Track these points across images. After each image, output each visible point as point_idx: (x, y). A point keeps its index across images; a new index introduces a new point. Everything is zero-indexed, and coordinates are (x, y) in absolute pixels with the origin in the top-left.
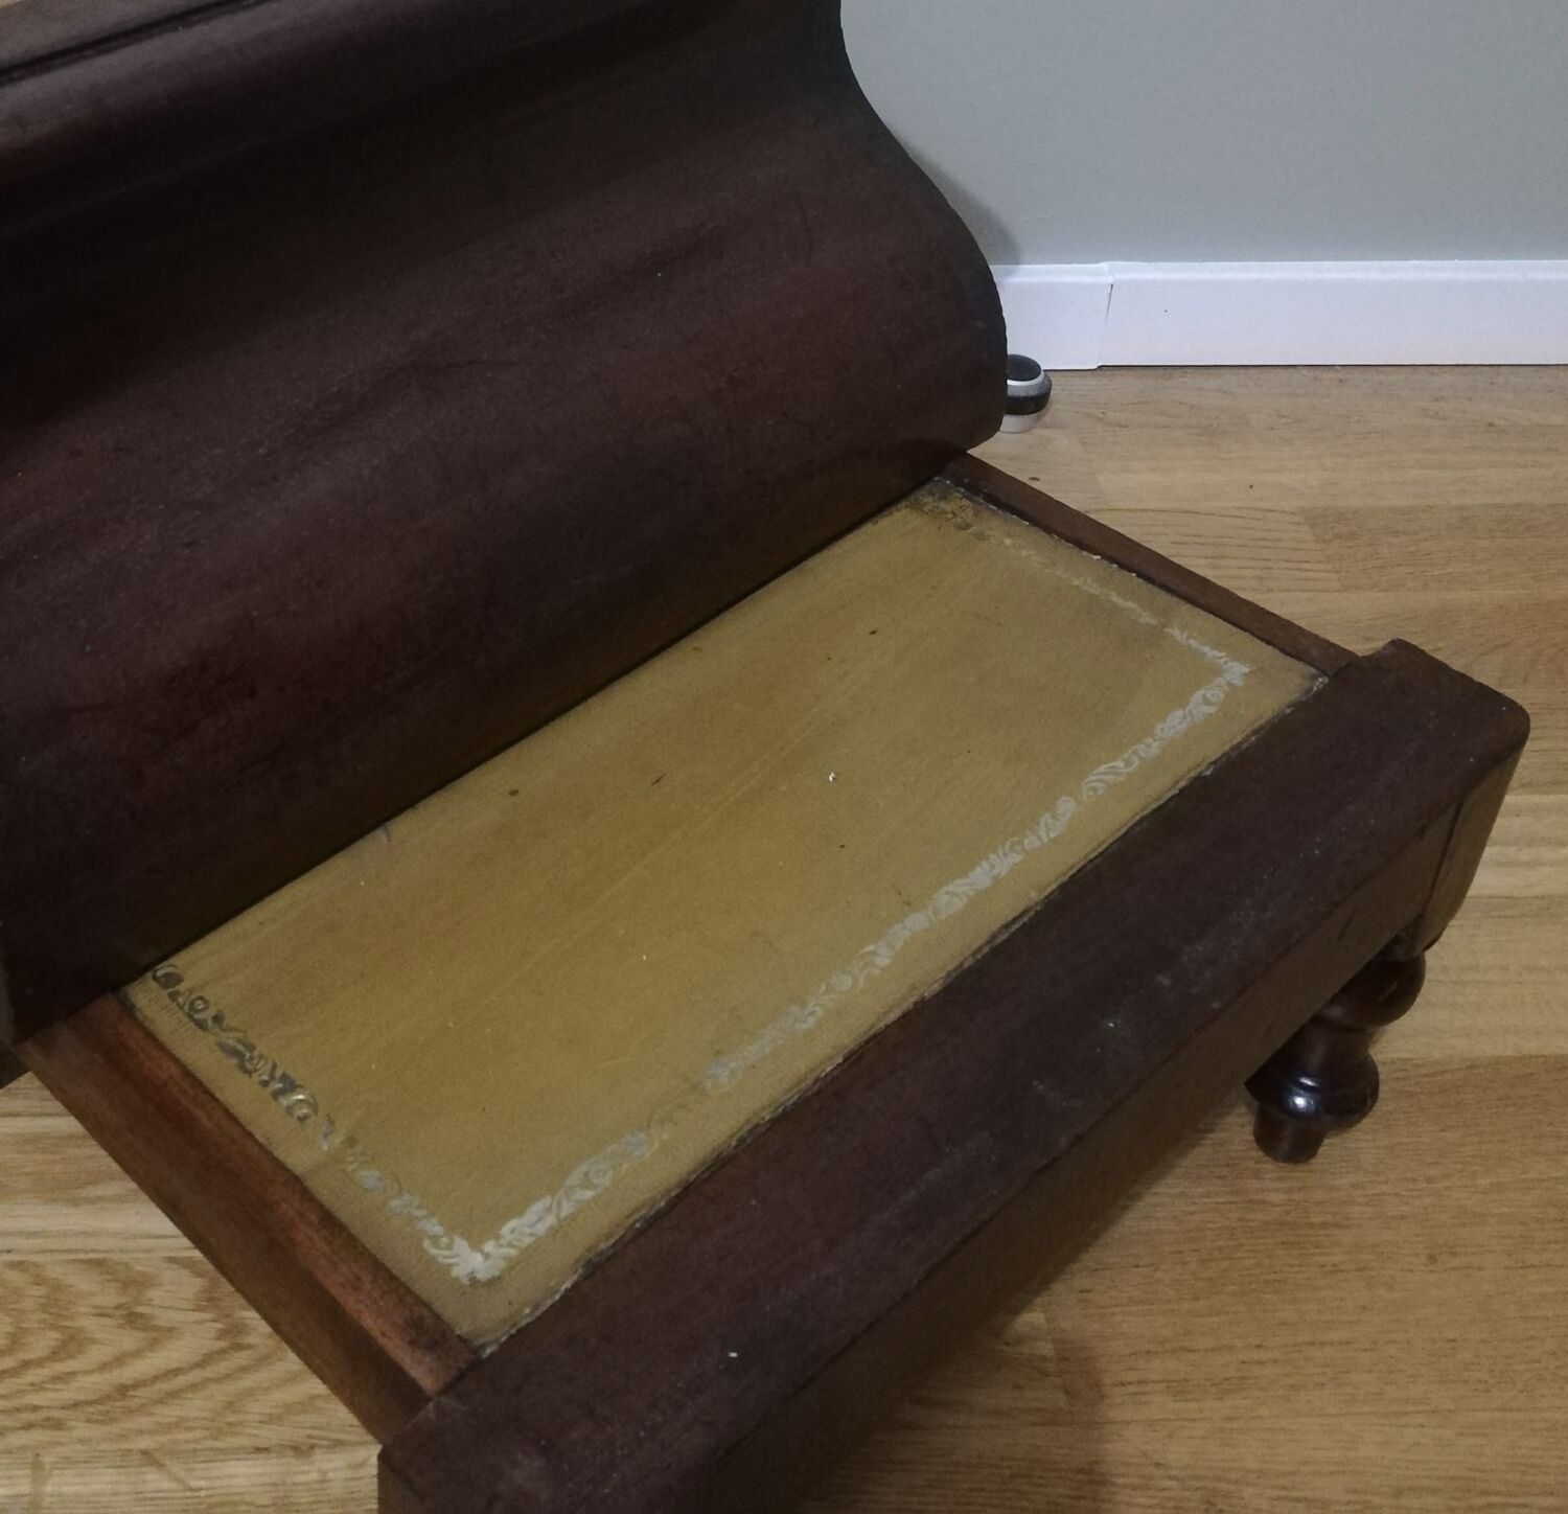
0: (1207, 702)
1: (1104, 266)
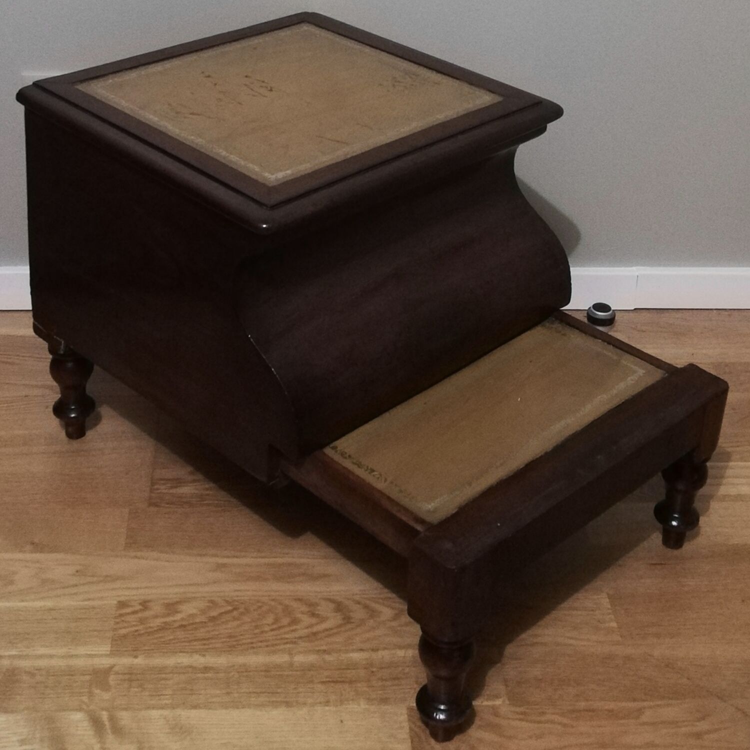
0: (632, 380)
1: (634, 268)
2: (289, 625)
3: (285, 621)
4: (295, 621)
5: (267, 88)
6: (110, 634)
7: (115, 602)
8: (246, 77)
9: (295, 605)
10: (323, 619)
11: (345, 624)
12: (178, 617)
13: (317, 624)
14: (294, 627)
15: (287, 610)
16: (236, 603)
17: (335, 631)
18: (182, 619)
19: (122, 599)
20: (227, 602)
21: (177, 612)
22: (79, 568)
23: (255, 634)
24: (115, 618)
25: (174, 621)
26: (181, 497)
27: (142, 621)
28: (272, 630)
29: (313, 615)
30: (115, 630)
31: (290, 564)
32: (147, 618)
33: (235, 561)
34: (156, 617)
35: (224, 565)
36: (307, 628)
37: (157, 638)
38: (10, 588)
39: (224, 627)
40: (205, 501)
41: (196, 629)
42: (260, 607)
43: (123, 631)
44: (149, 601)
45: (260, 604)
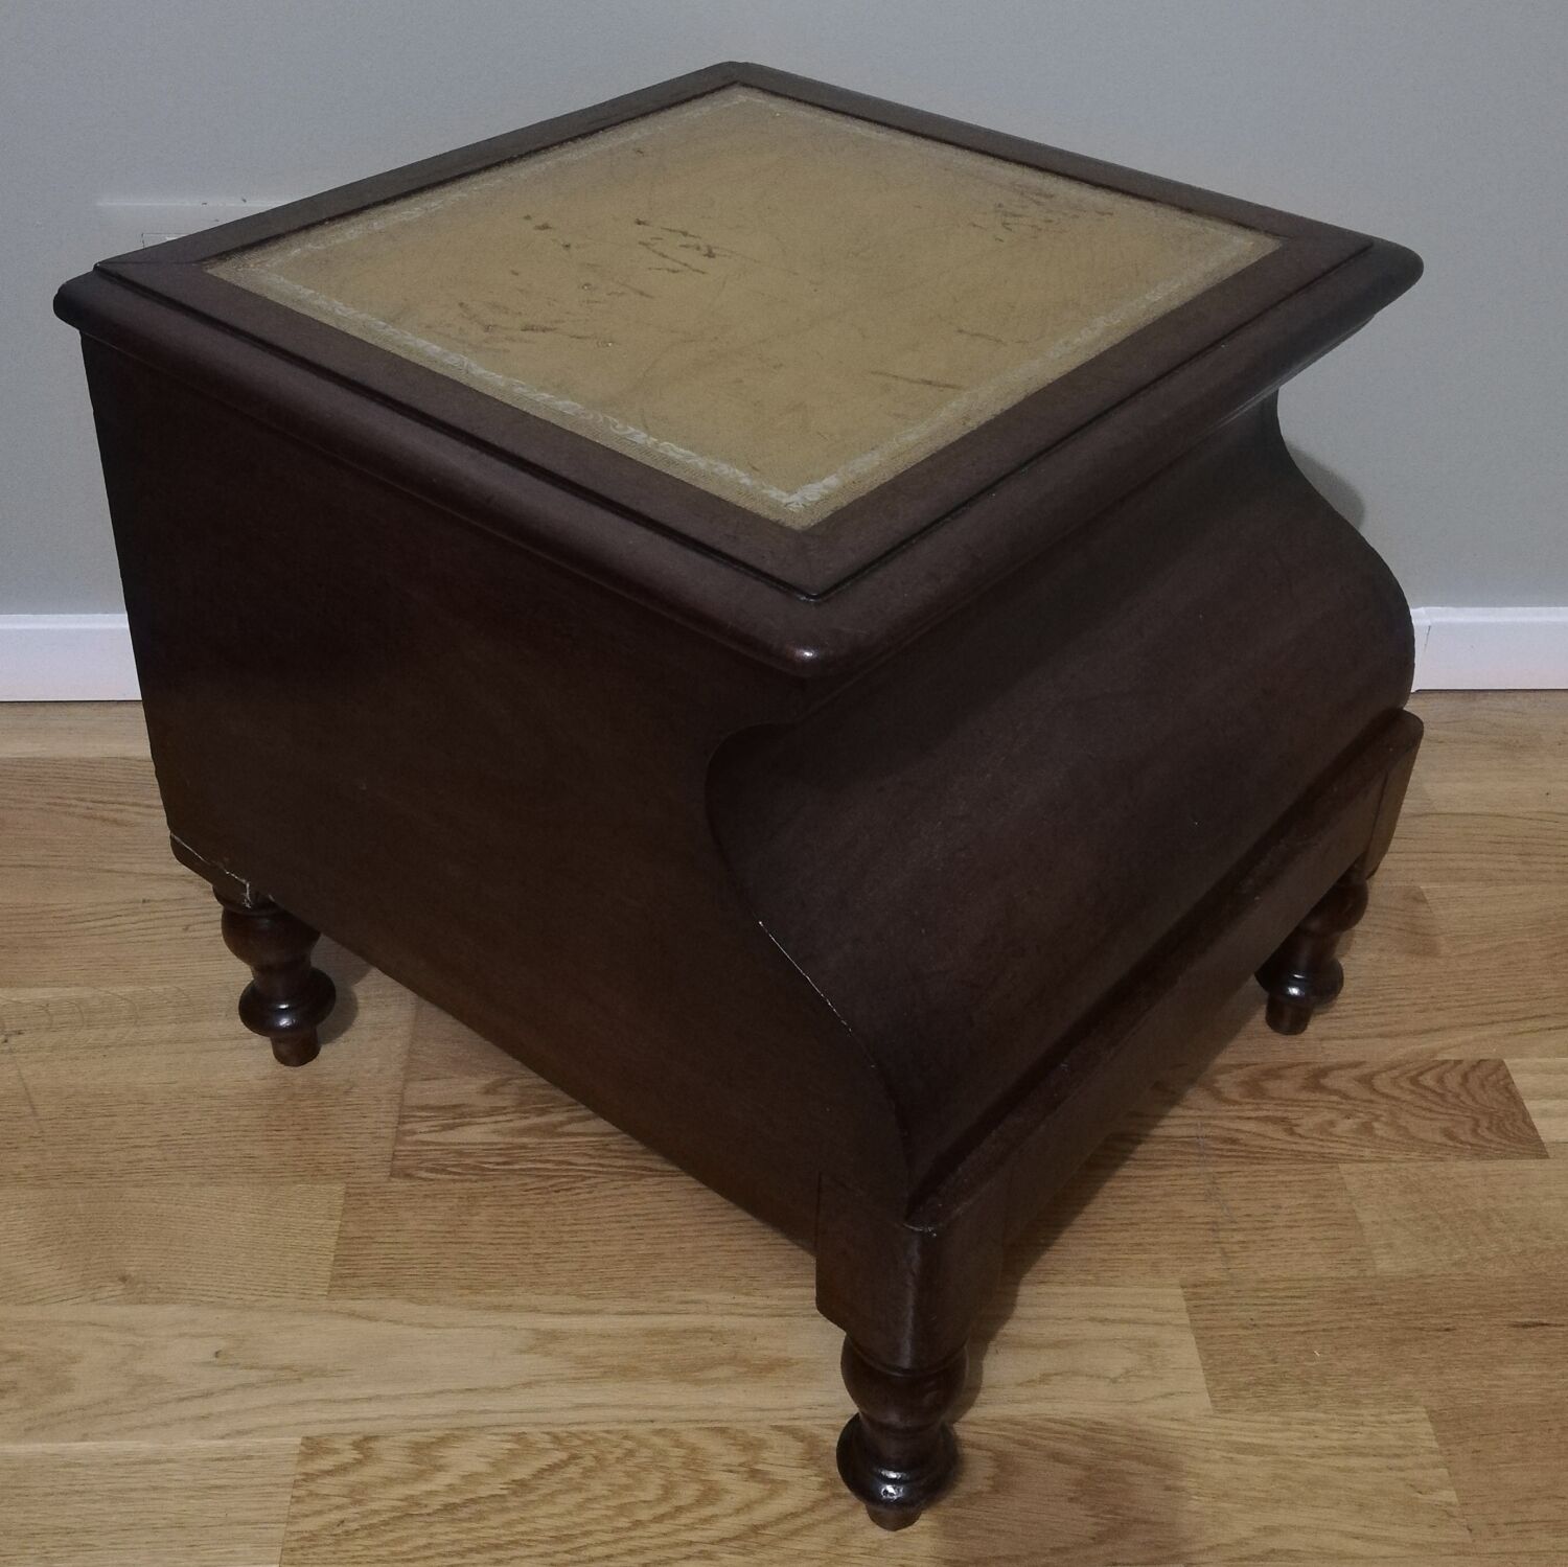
2: (700, 1502)
3: (688, 1493)
4: (710, 1494)
5: (698, 248)
6: (278, 1532)
7: (298, 1441)
8: (639, 223)
9: (713, 1446)
10: (776, 1487)
11: (826, 1501)
12: (441, 1481)
13: (761, 1501)
14: (708, 1511)
15: (694, 1462)
16: (577, 1442)
17: (806, 1519)
18: (451, 1488)
19: (314, 1431)
20: (556, 1438)
21: (440, 1468)
22: (222, 1344)
23: (617, 1530)
24: (295, 1485)
25: (430, 1493)
26: (460, 1153)
27: (356, 1495)
28: (659, 1519)
29: (754, 1474)
30: (293, 1519)
31: (697, 1332)
32: (366, 1486)
33: (576, 1323)
34: (389, 1481)
35: (553, 1336)
36: (738, 1511)
37: (386, 1544)
38: (64, 1401)
39: (545, 1509)
40: (517, 1163)
41: (480, 1516)
42: (630, 1453)
43: (310, 1525)
44: (375, 1438)
45: (629, 1444)
